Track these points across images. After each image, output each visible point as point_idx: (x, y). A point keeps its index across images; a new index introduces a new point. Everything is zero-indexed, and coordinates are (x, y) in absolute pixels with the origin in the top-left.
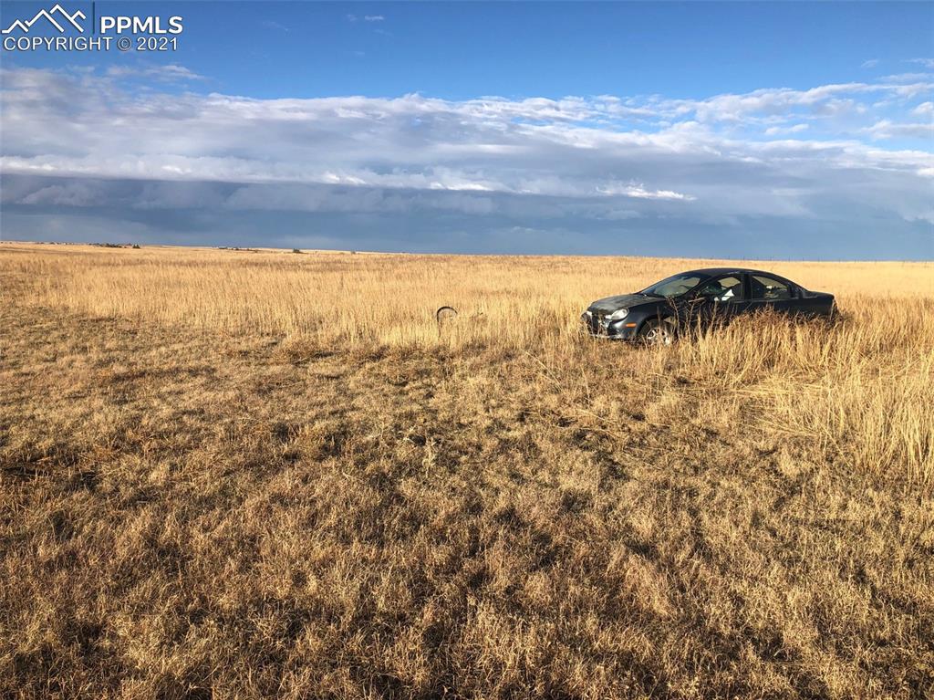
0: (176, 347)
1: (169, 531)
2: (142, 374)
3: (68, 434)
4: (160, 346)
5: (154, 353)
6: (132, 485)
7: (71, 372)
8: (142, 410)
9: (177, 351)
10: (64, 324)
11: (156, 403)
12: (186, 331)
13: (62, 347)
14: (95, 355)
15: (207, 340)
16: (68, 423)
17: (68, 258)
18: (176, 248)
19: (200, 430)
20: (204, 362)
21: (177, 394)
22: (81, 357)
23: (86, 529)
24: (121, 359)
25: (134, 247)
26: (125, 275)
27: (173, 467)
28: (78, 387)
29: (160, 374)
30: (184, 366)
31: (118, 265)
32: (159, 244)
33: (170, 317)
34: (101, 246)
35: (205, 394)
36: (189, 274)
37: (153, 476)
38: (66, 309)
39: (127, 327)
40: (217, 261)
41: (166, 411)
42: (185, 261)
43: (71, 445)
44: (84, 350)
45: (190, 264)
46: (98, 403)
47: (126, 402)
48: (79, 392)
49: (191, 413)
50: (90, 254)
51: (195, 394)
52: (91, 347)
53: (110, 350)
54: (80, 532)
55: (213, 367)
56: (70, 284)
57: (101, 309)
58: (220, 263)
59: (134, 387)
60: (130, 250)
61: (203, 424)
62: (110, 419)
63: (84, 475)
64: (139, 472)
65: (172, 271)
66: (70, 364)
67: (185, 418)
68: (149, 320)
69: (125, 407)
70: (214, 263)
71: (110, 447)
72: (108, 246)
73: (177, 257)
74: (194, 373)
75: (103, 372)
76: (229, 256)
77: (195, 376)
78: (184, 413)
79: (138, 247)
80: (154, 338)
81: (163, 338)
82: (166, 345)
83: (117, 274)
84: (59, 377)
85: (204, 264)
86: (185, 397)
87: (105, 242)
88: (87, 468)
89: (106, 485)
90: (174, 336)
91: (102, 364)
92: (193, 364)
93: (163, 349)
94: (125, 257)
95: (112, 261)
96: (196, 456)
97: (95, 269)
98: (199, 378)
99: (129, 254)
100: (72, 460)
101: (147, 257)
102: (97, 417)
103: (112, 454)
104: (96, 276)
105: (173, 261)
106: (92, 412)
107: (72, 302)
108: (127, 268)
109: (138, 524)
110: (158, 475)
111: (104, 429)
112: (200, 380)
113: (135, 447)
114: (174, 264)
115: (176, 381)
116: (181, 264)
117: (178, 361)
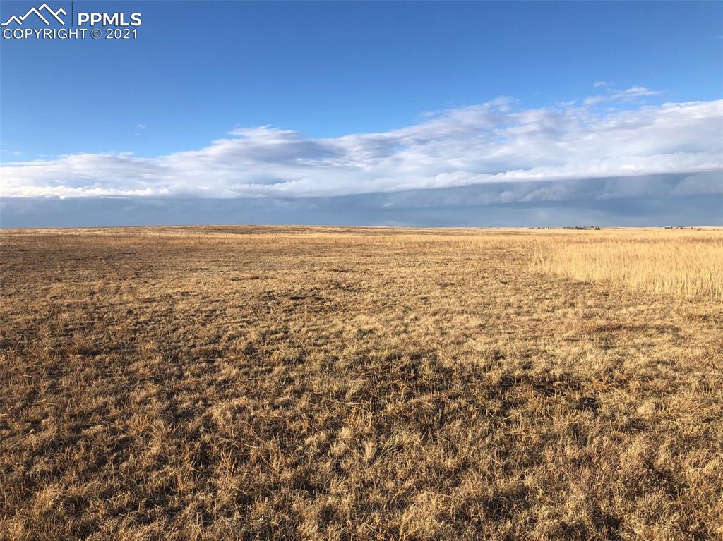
0: (642, 307)
1: (662, 458)
2: (619, 327)
3: (571, 366)
4: (629, 306)
5: (624, 311)
6: (625, 414)
7: (566, 321)
8: (623, 355)
9: (642, 311)
10: (556, 286)
11: (632, 351)
12: (648, 295)
13: (557, 302)
14: (580, 309)
15: (668, 304)
16: (570, 358)
17: (551, 238)
18: (628, 228)
19: (674, 378)
20: (668, 322)
21: (649, 346)
22: (571, 311)
23: (596, 441)
24: (600, 314)
25: (596, 229)
26: (594, 250)
27: (658, 407)
28: (571, 333)
29: (633, 329)
30: (652, 324)
31: (587, 242)
32: (615, 226)
33: (633, 284)
34: (572, 228)
35: (674, 349)
36: (643, 249)
37: (641, 410)
38: (555, 275)
39: (601, 290)
40: (666, 238)
41: (643, 359)
42: (639, 239)
43: (574, 375)
44: (572, 305)
45: (642, 241)
46: (589, 346)
47: (609, 348)
48: (573, 336)
49: (664, 363)
50: (566, 235)
51: (664, 349)
52: (577, 303)
53: (590, 307)
54: (591, 442)
55: (676, 326)
56: (556, 257)
57: (580, 276)
58: (669, 240)
59: (613, 337)
60: (593, 231)
61: (677, 374)
62: (600, 359)
63: (588, 399)
64: (630, 404)
65: (629, 247)
66: (565, 315)
67: (659, 366)
68: (617, 284)
69: (610, 352)
70: (665, 241)
71: (604, 382)
72: (577, 228)
73: (631, 236)
74: (661, 330)
75: (590, 323)
76: (676, 234)
77: (663, 332)
78: (658, 363)
79: (599, 229)
80: (622, 299)
81: (630, 300)
82: (634, 305)
83: (587, 249)
84: (558, 324)
85: (655, 242)
86: (656, 349)
87: (574, 226)
88: (588, 394)
89: (604, 410)
90: (639, 299)
91: (587, 317)
92: (659, 322)
93: (631, 309)
94: (591, 237)
95: (582, 240)
96: (675, 399)
97: (571, 247)
98: (666, 334)
99: (593, 235)
100: (577, 387)
101: (606, 236)
102: (589, 357)
103: (605, 387)
104: (572, 251)
105: (628, 239)
106: (585, 352)
107: (559, 270)
108: (594, 244)
109: (637, 447)
110: (645, 410)
111: (596, 367)
112: (666, 337)
113: (622, 384)
114: (630, 241)
115: (647, 336)
116: (635, 241)
117: (645, 318)
